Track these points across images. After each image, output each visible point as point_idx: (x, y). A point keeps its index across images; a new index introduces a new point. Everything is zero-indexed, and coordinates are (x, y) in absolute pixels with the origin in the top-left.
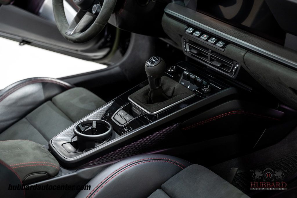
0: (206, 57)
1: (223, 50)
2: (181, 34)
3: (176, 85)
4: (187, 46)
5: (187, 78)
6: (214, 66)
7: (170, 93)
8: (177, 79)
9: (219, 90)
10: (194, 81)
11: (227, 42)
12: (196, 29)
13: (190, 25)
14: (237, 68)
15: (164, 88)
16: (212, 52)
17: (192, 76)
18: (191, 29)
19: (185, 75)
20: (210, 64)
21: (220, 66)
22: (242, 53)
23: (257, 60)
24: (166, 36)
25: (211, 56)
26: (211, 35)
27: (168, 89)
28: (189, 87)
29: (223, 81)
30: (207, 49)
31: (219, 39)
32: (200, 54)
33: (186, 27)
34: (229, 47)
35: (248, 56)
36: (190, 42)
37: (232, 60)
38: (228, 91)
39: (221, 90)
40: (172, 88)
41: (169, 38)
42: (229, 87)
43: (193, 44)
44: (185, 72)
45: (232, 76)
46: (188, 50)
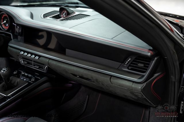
0: (32, 64)
1: (38, 60)
2: (18, 55)
3: (18, 80)
4: (22, 60)
5: (24, 75)
6: (36, 68)
7: (16, 84)
8: (19, 77)
9: (39, 79)
10: (27, 77)
11: (40, 56)
12: (25, 52)
14: (46, 68)
15: (13, 82)
16: (34, 62)
17: (26, 74)
18: (22, 52)
19: (22, 74)
20: (34, 67)
21: (39, 68)
22: (47, 60)
23: (54, 63)
24: (12, 57)
25: (34, 64)
26: (32, 54)
27: (15, 82)
28: (25, 80)
29: (42, 75)
30: (31, 61)
31: (36, 55)
32: (28, 63)
33: (20, 51)
34: (41, 58)
35: (50, 61)
36: (23, 58)
37: (43, 64)
38: (44, 79)
39: (41, 79)
40: (17, 82)
42: (44, 77)
43: (25, 58)
44: (22, 73)
45: (45, 72)
46: (23, 62)
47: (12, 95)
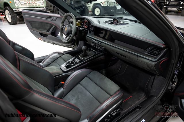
1: (100, 44)
2: (91, 41)
3: (90, 53)
5: (92, 51)
6: (98, 48)
7: (88, 54)
8: (90, 51)
9: (100, 53)
10: (94, 52)
11: (101, 42)
12: (94, 39)
13: (92, 39)
14: (104, 48)
15: (87, 53)
16: (98, 45)
17: (94, 50)
21: (100, 48)
22: (105, 44)
23: (108, 46)
24: (87, 41)
26: (97, 41)
27: (88, 53)
29: (101, 51)
31: (99, 41)
32: (95, 45)
35: (106, 45)
36: (93, 42)
37: (102, 46)
38: (102, 53)
41: (88, 42)
43: (94, 43)
44: (92, 49)
45: (103, 50)
46: (92, 44)
47: (86, 59)
